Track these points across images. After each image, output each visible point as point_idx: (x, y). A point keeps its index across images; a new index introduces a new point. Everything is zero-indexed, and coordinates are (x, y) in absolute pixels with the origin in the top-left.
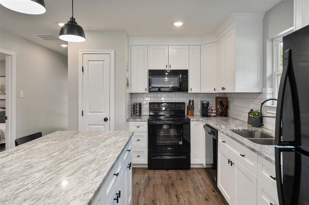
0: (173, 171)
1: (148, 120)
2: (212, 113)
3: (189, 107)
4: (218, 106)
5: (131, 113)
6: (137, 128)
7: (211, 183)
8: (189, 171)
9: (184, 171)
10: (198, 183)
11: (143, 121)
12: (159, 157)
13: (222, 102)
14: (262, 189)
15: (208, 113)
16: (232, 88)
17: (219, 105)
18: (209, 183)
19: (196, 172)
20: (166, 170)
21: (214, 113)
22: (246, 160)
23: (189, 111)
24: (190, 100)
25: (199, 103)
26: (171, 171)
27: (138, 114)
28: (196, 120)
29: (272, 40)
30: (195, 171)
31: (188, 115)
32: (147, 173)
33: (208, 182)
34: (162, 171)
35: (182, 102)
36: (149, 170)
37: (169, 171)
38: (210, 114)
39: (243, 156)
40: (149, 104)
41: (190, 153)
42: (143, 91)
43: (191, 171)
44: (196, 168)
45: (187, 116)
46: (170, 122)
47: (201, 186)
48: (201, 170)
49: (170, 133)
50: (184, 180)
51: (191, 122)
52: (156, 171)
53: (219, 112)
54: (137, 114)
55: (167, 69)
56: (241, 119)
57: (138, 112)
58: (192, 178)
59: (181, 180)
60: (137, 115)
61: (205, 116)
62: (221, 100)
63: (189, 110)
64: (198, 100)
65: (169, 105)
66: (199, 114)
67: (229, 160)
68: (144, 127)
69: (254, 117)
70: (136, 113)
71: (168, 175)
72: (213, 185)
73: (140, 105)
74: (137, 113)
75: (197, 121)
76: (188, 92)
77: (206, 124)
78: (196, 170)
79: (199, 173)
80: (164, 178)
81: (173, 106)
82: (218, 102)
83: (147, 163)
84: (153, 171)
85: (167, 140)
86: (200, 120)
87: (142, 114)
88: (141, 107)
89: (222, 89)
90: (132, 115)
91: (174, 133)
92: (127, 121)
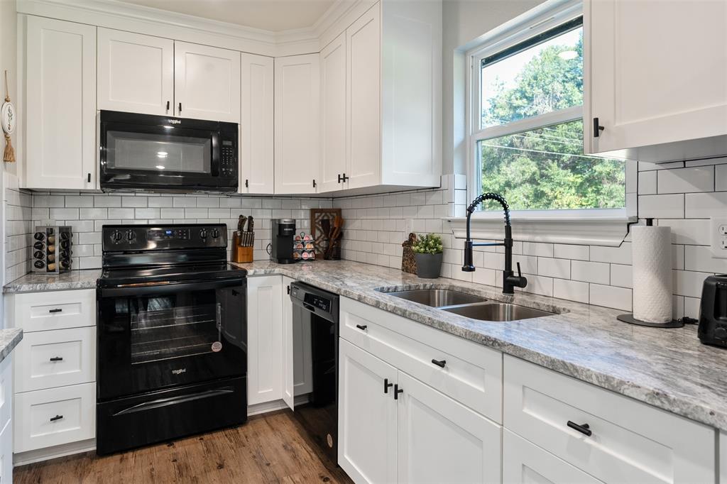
0: (190, 440)
1: (98, 281)
2: (304, 251)
3: (241, 236)
4: (318, 233)
5: (24, 265)
6: (51, 315)
7: (313, 455)
8: (245, 428)
9: (227, 432)
10: (274, 463)
11: (79, 286)
12: (142, 407)
13: (328, 220)
14: (523, 465)
15: (293, 251)
16: (372, 173)
17: (319, 229)
18: (309, 457)
19: (266, 427)
20: (165, 446)
21: (310, 252)
22: (451, 375)
23: (239, 249)
24: (241, 216)
25: (268, 225)
26: (186, 442)
27: (57, 265)
28: (262, 272)
29: (465, 53)
30: (262, 423)
31: (234, 259)
32: (92, 474)
33: (304, 451)
34: (153, 449)
35: (218, 223)
36: (101, 461)
37: (176, 444)
38: (299, 256)
39: (442, 364)
40: (101, 229)
41: (245, 374)
42: (76, 181)
43: (248, 430)
44: (263, 416)
45: (235, 264)
46: (175, 286)
47: (288, 473)
48: (279, 418)
49: (173, 322)
50: (230, 463)
51: (249, 280)
52: (130, 454)
53: (321, 249)
54: (51, 266)
55: (170, 114)
56: (383, 261)
57: (57, 260)
58: (254, 453)
59: (221, 466)
60: (54, 271)
61: (287, 261)
62: (325, 218)
63: (240, 244)
64: (265, 217)
65: (175, 233)
66: (268, 257)
67: (386, 381)
68: (80, 311)
69: (425, 252)
70: (49, 262)
71: (175, 461)
72: (320, 459)
73: (66, 234)
74: (53, 262)
75: (266, 274)
76: (239, 192)
77: (294, 281)
78: (264, 422)
79: (273, 429)
80: (159, 477)
81: (187, 236)
82: (317, 221)
83: (94, 436)
84: (118, 457)
85: (166, 344)
86: (276, 272)
87: (75, 265)
88: (68, 241)
89: (339, 179)
90: (29, 272)
91: (187, 320)
92: (3, 293)
